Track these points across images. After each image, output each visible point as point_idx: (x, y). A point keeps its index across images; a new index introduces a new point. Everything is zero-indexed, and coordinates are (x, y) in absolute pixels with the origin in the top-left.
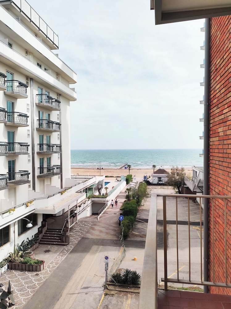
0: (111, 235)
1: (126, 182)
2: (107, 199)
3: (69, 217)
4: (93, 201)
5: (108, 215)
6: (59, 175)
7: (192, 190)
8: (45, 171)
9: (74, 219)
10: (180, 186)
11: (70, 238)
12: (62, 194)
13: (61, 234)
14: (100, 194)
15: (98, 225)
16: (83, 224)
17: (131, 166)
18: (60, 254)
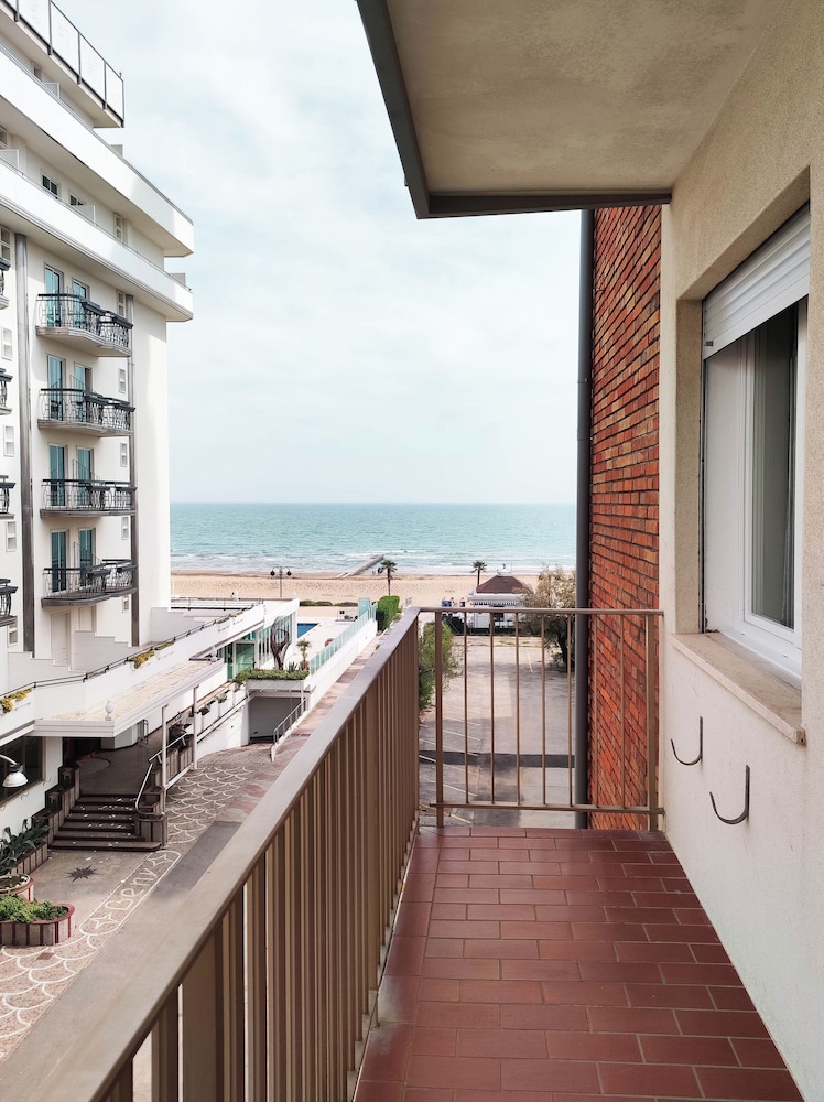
1: (376, 622)
2: (307, 682)
3: (165, 748)
4: (252, 692)
6: (125, 595)
8: (73, 579)
9: (182, 757)
11: (169, 825)
12: (137, 666)
13: (134, 813)
14: (280, 665)
15: (273, 778)
16: (218, 775)
17: (394, 565)
18: (131, 880)
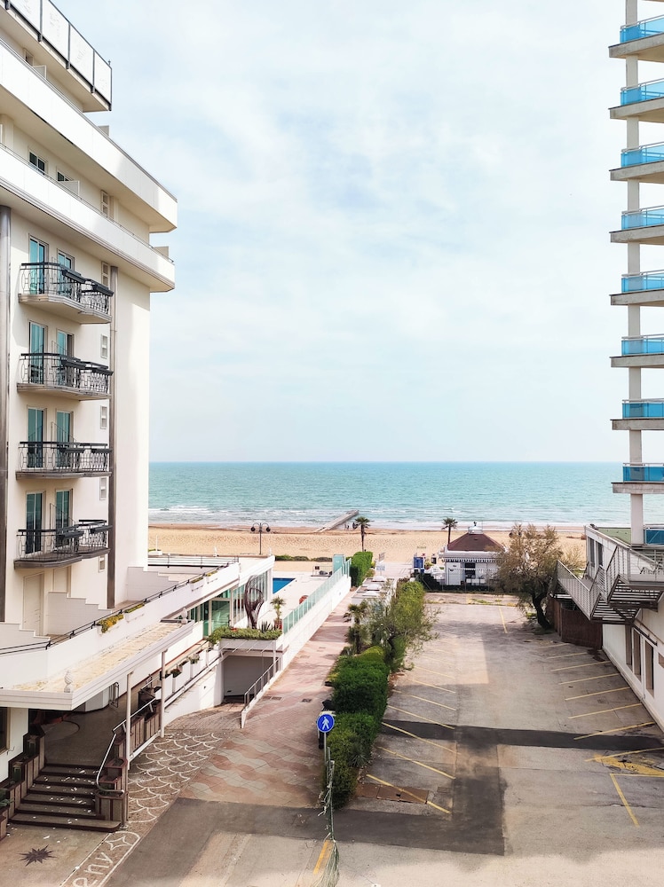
0: (290, 787)
1: (350, 578)
2: (279, 643)
3: (129, 717)
4: (226, 651)
5: (281, 706)
6: (102, 555)
7: (588, 614)
8: (48, 542)
9: (148, 725)
10: (543, 595)
11: (131, 800)
12: (104, 630)
13: (94, 787)
14: (254, 624)
15: (241, 748)
16: (186, 742)
17: (367, 521)
18: (84, 867)
